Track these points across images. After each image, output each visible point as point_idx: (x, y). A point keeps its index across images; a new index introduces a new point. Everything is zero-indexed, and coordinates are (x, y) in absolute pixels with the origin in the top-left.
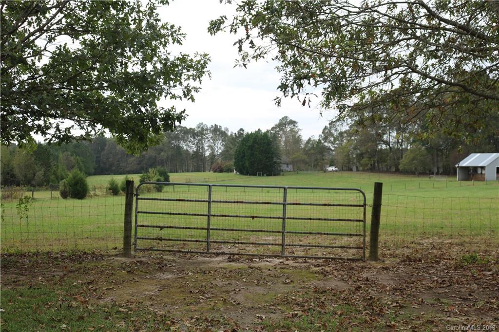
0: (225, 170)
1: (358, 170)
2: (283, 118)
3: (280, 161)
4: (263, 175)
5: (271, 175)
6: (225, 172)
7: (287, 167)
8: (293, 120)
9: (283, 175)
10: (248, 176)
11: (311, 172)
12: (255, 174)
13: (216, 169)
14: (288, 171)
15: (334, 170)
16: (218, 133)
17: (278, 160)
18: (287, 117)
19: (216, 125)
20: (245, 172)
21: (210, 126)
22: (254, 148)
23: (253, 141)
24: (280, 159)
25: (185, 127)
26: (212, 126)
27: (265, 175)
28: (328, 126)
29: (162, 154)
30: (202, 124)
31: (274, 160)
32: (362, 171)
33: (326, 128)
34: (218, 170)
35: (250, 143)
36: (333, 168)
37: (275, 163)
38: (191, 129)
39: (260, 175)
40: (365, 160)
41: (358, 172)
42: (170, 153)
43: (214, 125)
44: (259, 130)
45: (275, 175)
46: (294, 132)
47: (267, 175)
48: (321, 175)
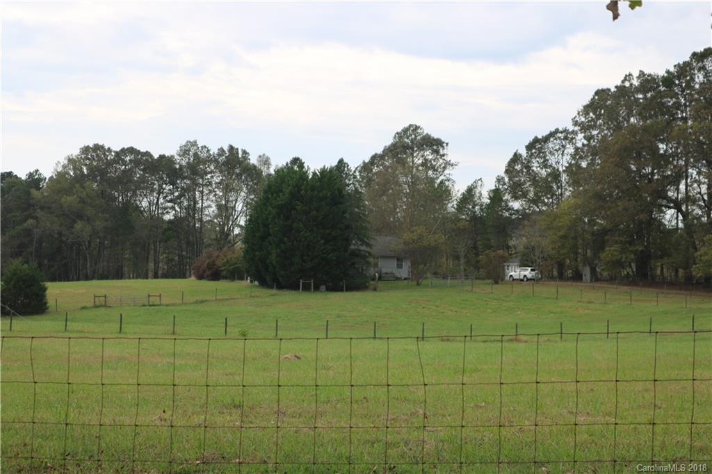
0: (224, 273)
1: (596, 278)
2: (406, 130)
3: (368, 249)
4: (317, 288)
5: (341, 290)
6: (225, 278)
7: (400, 266)
8: (435, 135)
9: (375, 289)
10: (274, 291)
11: (455, 282)
12: (293, 286)
13: (204, 272)
14: (398, 279)
15: (529, 276)
16: (237, 171)
17: (363, 248)
18: (417, 128)
19: (231, 148)
20: (268, 279)
21: (216, 152)
22: (293, 212)
23: (291, 193)
24: (368, 245)
25: (147, 154)
26: (222, 150)
27: (323, 287)
28: (524, 152)
29: (79, 225)
30: (194, 144)
31: (352, 247)
32: (606, 281)
33: (516, 158)
34: (208, 273)
35: (283, 198)
36: (528, 272)
37: (356, 254)
38: (162, 157)
39: (306, 288)
40: (611, 251)
41: (597, 285)
42: (99, 224)
43: (226, 148)
44: (341, 161)
45: (351, 288)
46: (434, 168)
47: (329, 289)
48: (484, 289)
